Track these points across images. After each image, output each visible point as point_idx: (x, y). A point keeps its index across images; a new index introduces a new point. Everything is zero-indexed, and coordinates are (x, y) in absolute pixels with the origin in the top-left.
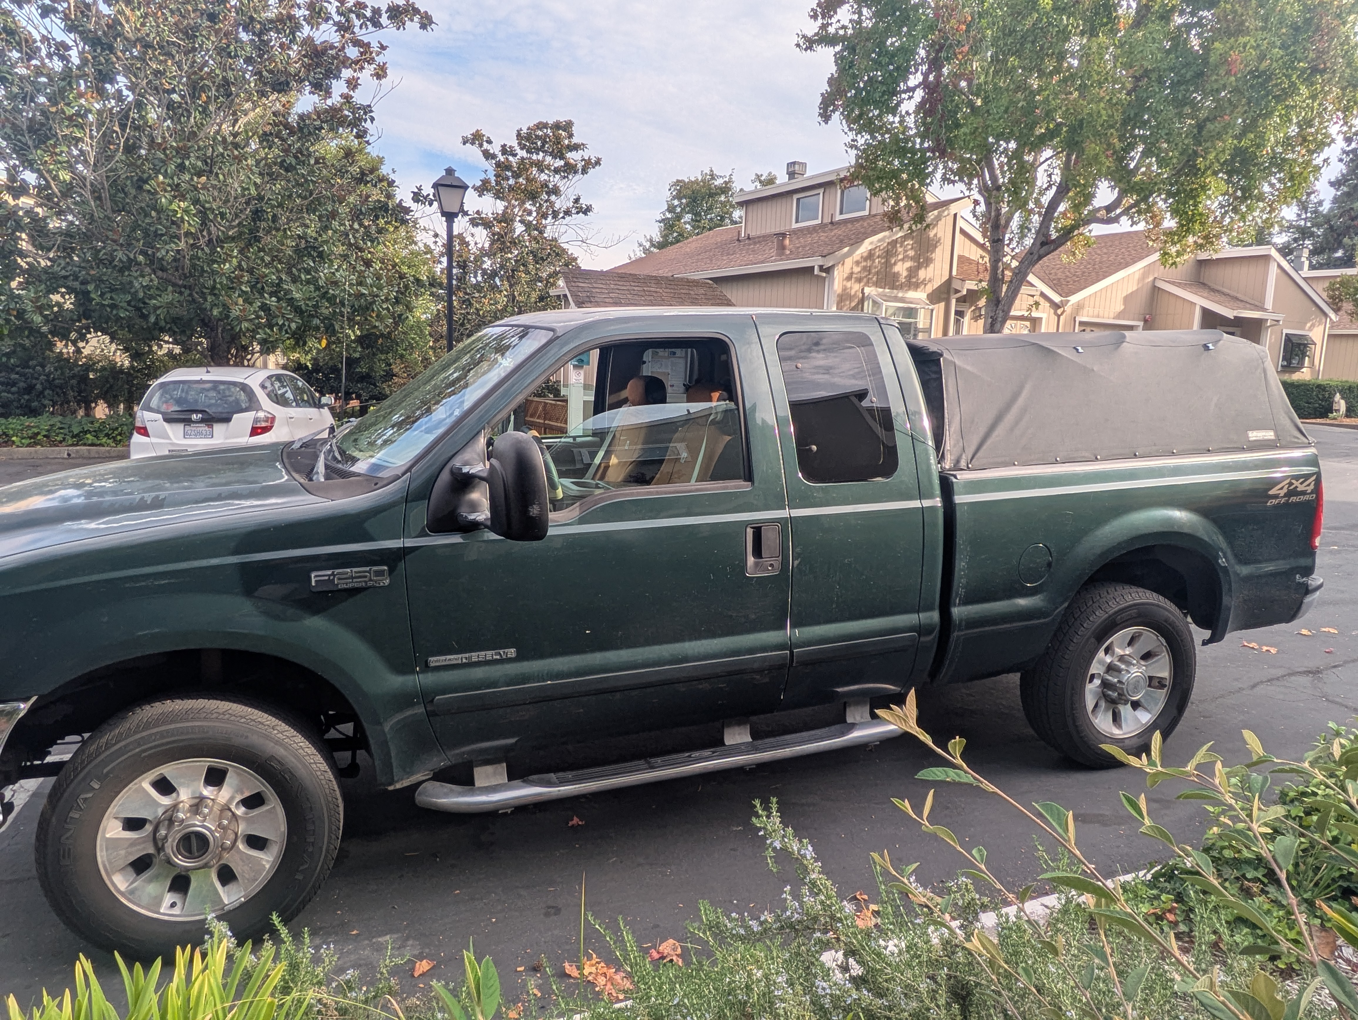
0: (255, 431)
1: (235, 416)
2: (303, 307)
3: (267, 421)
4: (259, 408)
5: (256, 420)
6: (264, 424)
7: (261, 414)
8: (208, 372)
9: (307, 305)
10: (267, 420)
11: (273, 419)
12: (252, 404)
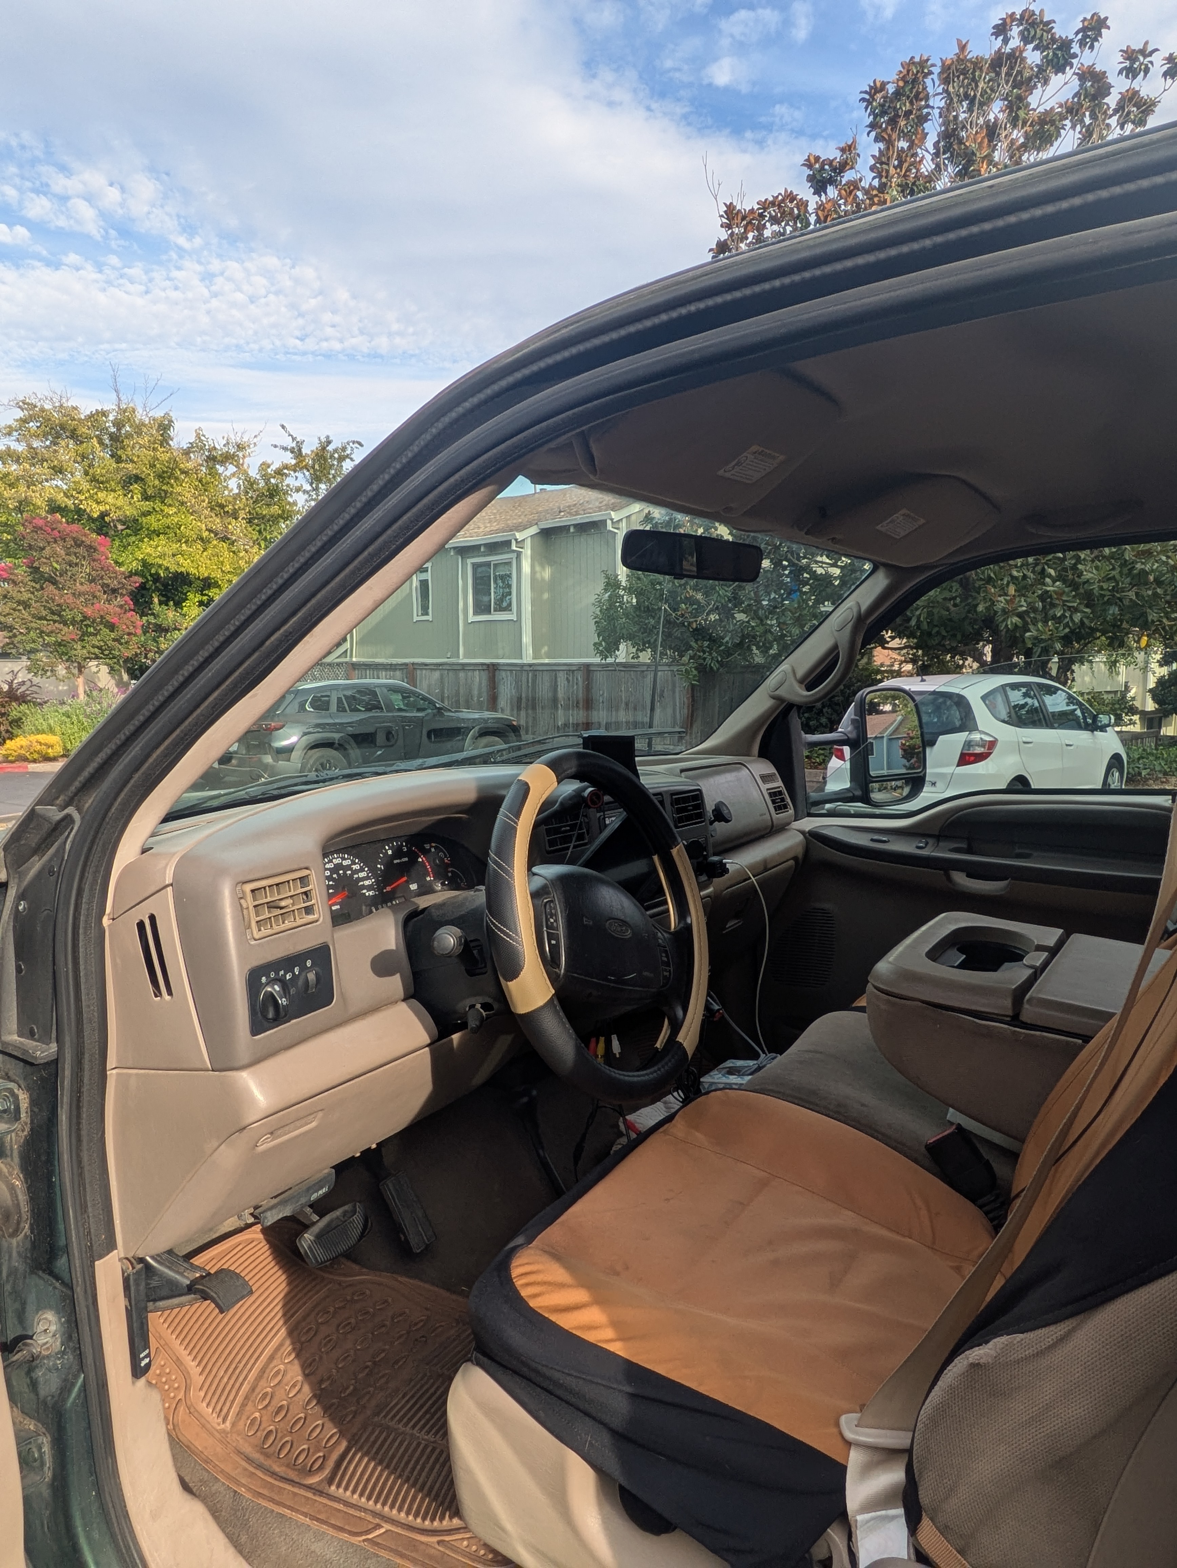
0: (966, 759)
1: (941, 738)
2: (1096, 592)
3: (983, 746)
4: (974, 728)
5: (968, 744)
6: (979, 750)
7: (976, 736)
8: (923, 680)
9: (1101, 588)
10: (983, 744)
11: (992, 744)
12: (967, 722)
